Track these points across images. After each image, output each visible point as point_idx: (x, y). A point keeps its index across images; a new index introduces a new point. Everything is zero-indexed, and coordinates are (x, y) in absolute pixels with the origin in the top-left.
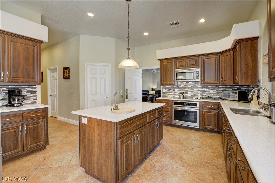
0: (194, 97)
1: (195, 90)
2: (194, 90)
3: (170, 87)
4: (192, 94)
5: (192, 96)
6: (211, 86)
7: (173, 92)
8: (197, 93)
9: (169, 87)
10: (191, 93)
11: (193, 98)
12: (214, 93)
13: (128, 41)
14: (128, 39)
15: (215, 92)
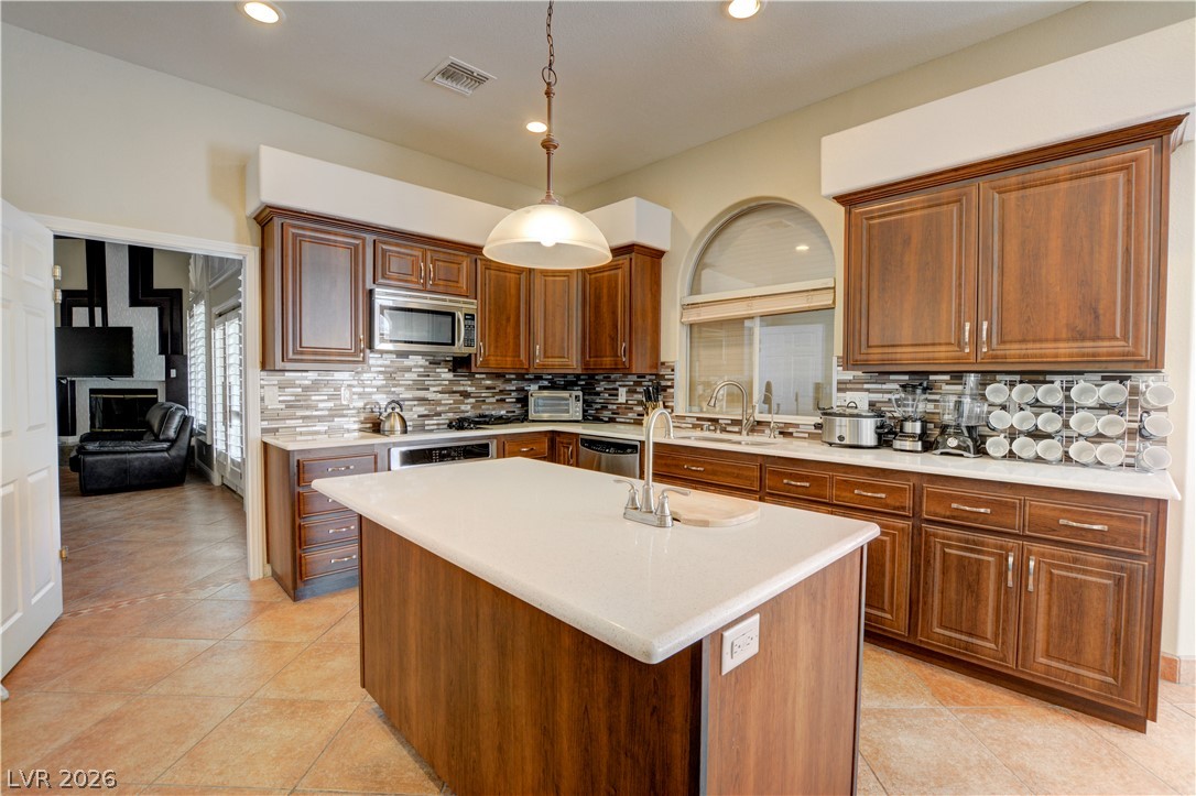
0: (426, 422)
1: (432, 389)
2: (428, 389)
3: (312, 376)
4: (422, 410)
5: (419, 416)
6: (484, 376)
7: (331, 404)
8: (438, 403)
9: (306, 378)
10: (416, 403)
11: (424, 425)
12: (493, 400)
15: (497, 397)
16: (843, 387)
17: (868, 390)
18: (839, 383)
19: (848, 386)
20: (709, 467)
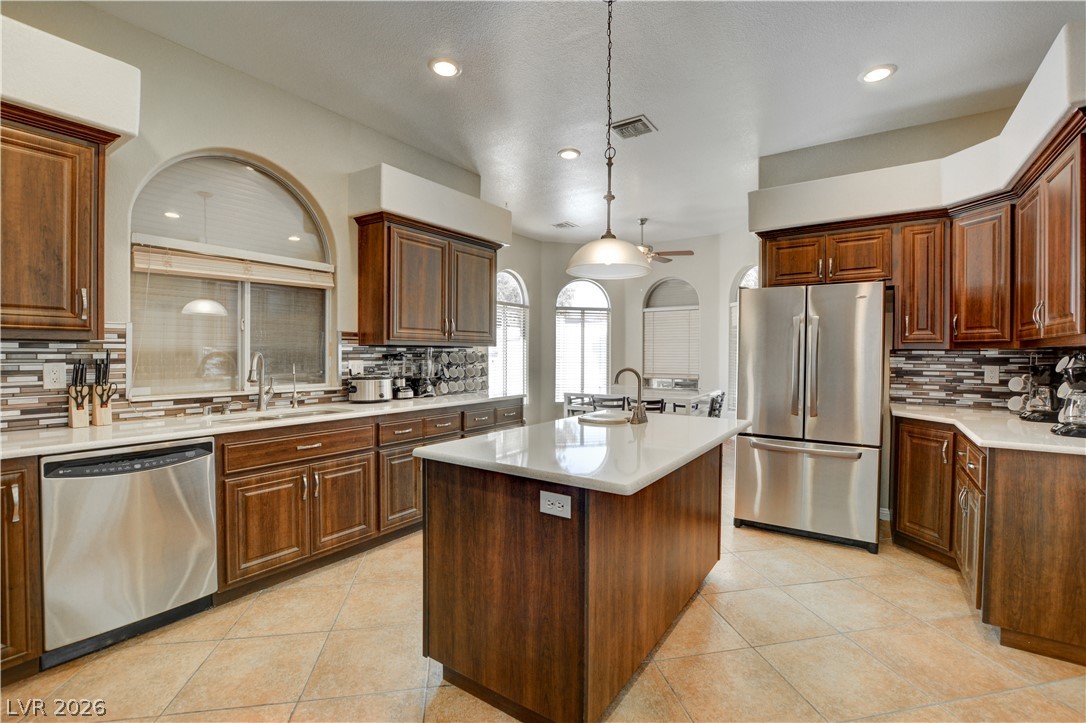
13: (610, 164)
14: (610, 159)
16: (346, 356)
17: (362, 359)
18: (344, 353)
19: (350, 356)
20: (326, 441)
